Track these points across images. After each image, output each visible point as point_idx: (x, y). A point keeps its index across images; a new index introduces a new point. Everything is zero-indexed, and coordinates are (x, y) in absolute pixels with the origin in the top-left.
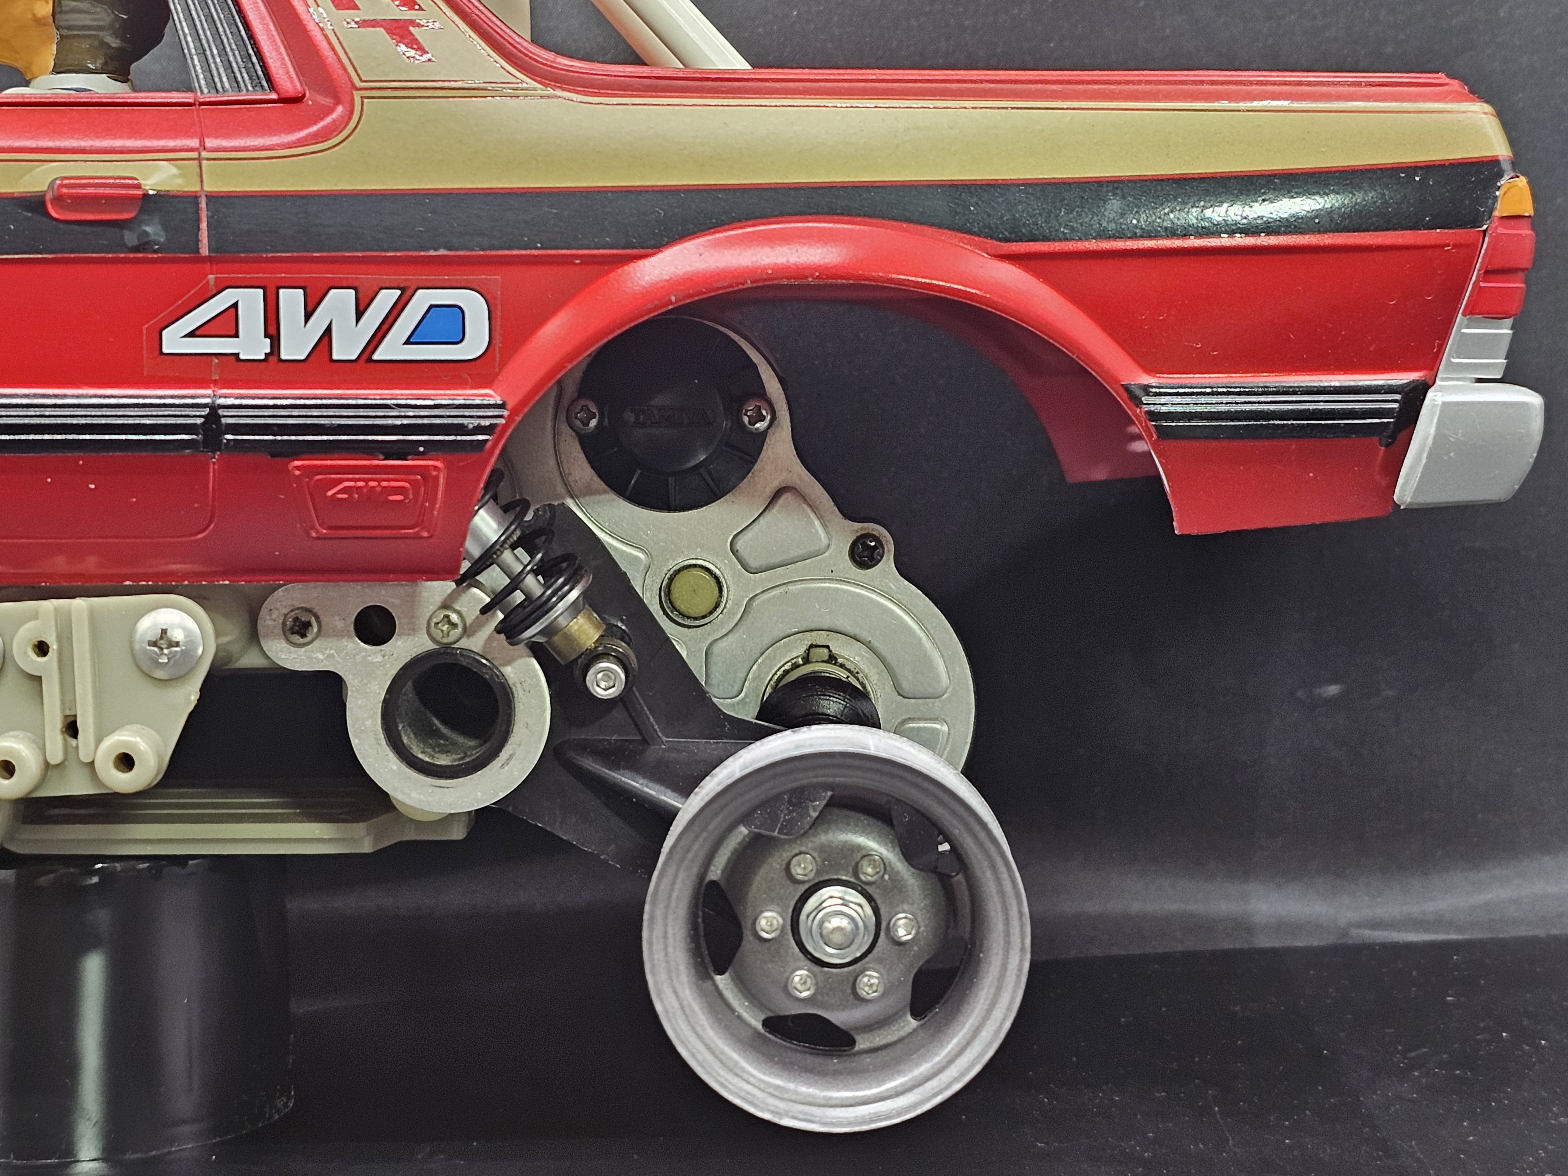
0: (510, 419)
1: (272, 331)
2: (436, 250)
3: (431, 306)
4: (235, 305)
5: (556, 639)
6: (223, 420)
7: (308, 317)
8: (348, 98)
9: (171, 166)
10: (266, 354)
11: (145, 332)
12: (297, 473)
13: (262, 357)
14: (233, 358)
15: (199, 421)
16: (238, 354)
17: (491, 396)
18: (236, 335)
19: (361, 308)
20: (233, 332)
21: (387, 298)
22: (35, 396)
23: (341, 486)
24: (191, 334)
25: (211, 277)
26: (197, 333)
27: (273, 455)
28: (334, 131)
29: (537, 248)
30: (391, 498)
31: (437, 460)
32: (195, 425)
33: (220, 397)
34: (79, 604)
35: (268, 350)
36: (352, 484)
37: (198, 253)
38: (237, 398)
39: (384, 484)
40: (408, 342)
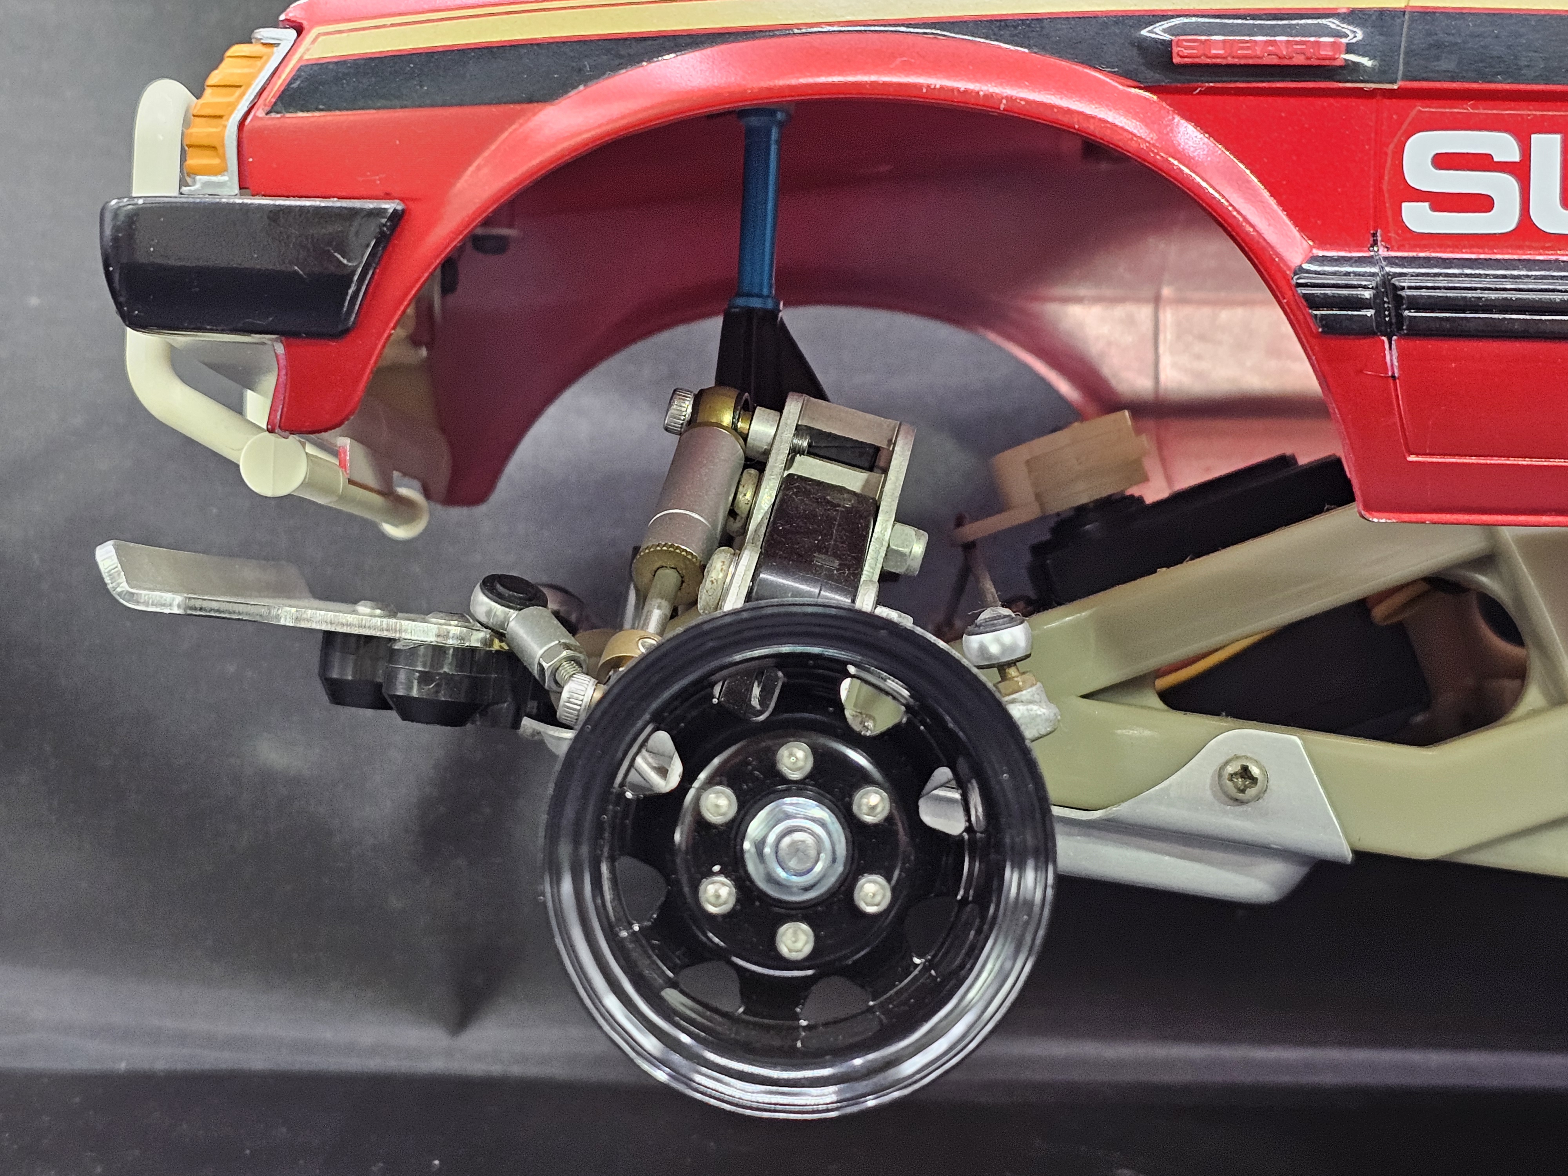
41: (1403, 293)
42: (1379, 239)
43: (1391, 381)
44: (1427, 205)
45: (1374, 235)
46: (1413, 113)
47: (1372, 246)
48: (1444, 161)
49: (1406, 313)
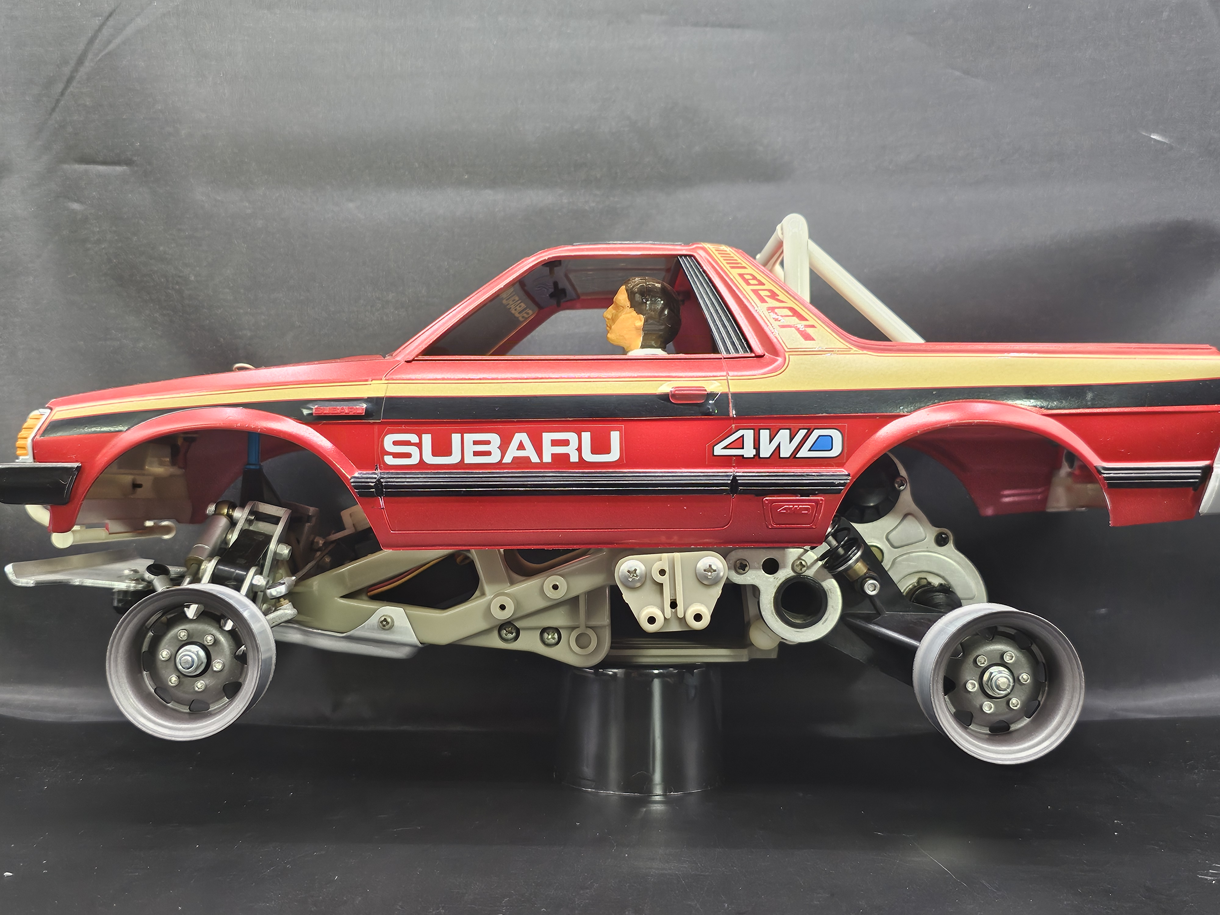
0: (851, 480)
1: (757, 446)
2: (822, 414)
3: (820, 436)
4: (743, 436)
5: (850, 572)
6: (739, 481)
7: (771, 440)
8: (783, 355)
9: (717, 382)
10: (754, 455)
11: (707, 447)
12: (767, 502)
13: (753, 456)
14: (741, 457)
15: (729, 482)
16: (743, 455)
17: (843, 471)
18: (743, 448)
19: (792, 437)
20: (742, 447)
21: (802, 433)
22: (665, 472)
23: (784, 507)
24: (725, 448)
25: (733, 425)
26: (727, 447)
27: (757, 495)
28: (779, 368)
29: (862, 413)
30: (802, 512)
31: (821, 497)
32: (728, 483)
33: (736, 472)
34: (677, 555)
35: (755, 454)
36: (788, 506)
37: (729, 416)
38: (743, 472)
39: (800, 506)
40: (810, 450)
41: (383, 484)
42: (378, 467)
43: (383, 510)
44: (392, 456)
45: (377, 466)
46: (387, 428)
47: (376, 469)
48: (396, 443)
49: (384, 490)
